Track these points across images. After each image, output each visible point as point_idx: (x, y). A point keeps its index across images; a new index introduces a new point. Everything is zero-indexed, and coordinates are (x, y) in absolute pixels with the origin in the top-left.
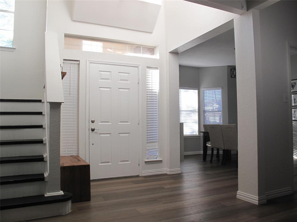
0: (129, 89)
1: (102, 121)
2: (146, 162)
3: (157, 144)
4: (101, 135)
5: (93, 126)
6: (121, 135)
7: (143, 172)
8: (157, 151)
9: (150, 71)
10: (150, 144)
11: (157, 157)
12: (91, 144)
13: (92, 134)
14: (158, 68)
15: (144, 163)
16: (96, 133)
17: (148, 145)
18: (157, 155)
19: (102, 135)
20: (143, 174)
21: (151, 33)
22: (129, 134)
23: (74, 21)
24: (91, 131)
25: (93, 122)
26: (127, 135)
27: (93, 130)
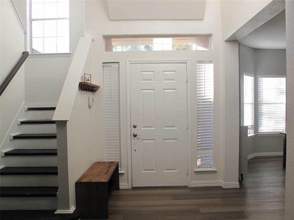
0: (176, 89)
1: (145, 126)
2: (196, 172)
3: (211, 151)
4: (143, 141)
5: (135, 131)
6: (167, 141)
7: (192, 183)
8: (211, 159)
9: (202, 66)
10: (203, 151)
11: (212, 166)
12: (133, 151)
13: (135, 140)
14: (212, 61)
15: (194, 173)
16: (139, 139)
17: (199, 152)
18: (211, 164)
19: (145, 141)
20: (192, 185)
21: (202, 20)
22: (175, 140)
23: (111, 20)
24: (133, 137)
25: (135, 127)
26: (174, 141)
27: (135, 136)
